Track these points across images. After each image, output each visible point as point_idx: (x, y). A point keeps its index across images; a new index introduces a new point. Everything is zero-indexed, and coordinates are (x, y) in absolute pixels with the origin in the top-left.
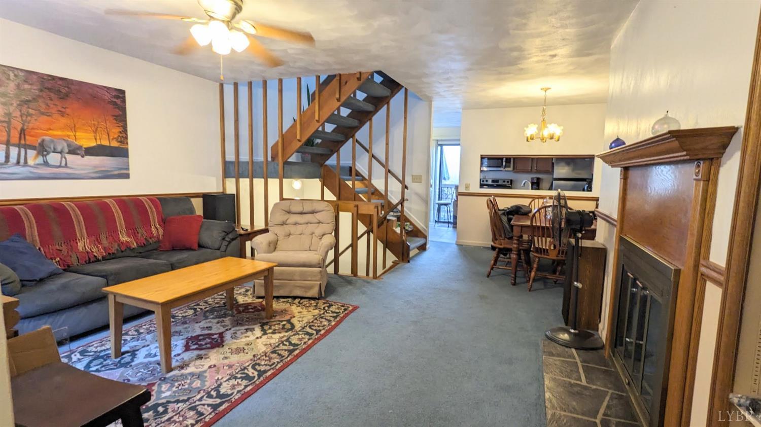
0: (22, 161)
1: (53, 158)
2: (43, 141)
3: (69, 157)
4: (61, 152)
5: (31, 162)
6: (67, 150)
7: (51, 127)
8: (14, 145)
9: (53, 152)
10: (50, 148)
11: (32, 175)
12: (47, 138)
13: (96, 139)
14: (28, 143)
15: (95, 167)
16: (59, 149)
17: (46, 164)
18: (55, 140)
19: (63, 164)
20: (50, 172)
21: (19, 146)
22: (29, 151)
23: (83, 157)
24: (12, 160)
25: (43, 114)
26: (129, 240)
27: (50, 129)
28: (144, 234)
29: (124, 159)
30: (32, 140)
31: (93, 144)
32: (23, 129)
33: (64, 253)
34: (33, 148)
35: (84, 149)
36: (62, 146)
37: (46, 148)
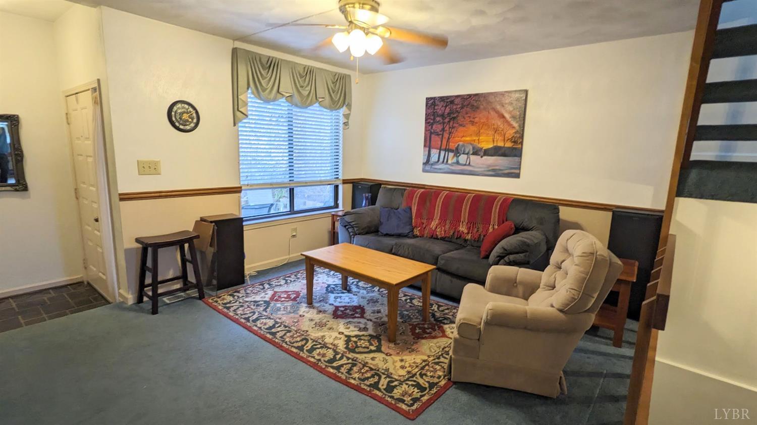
0: (445, 160)
1: (463, 158)
2: (458, 145)
3: (473, 157)
4: (467, 154)
5: (450, 162)
6: (471, 152)
7: (465, 135)
8: (443, 150)
9: (463, 154)
10: (461, 150)
11: (449, 171)
12: (461, 143)
13: (494, 141)
14: (450, 147)
15: (490, 166)
16: (467, 152)
17: (458, 163)
18: (465, 144)
19: (468, 163)
20: (460, 169)
21: (445, 150)
22: (450, 153)
23: (482, 157)
24: (441, 160)
25: (461, 125)
26: (466, 231)
27: (463, 136)
28: (480, 230)
29: (516, 159)
30: (453, 146)
31: (491, 146)
32: (449, 138)
33: (424, 226)
34: (452, 151)
35: (483, 151)
36: (469, 148)
37: (459, 151)
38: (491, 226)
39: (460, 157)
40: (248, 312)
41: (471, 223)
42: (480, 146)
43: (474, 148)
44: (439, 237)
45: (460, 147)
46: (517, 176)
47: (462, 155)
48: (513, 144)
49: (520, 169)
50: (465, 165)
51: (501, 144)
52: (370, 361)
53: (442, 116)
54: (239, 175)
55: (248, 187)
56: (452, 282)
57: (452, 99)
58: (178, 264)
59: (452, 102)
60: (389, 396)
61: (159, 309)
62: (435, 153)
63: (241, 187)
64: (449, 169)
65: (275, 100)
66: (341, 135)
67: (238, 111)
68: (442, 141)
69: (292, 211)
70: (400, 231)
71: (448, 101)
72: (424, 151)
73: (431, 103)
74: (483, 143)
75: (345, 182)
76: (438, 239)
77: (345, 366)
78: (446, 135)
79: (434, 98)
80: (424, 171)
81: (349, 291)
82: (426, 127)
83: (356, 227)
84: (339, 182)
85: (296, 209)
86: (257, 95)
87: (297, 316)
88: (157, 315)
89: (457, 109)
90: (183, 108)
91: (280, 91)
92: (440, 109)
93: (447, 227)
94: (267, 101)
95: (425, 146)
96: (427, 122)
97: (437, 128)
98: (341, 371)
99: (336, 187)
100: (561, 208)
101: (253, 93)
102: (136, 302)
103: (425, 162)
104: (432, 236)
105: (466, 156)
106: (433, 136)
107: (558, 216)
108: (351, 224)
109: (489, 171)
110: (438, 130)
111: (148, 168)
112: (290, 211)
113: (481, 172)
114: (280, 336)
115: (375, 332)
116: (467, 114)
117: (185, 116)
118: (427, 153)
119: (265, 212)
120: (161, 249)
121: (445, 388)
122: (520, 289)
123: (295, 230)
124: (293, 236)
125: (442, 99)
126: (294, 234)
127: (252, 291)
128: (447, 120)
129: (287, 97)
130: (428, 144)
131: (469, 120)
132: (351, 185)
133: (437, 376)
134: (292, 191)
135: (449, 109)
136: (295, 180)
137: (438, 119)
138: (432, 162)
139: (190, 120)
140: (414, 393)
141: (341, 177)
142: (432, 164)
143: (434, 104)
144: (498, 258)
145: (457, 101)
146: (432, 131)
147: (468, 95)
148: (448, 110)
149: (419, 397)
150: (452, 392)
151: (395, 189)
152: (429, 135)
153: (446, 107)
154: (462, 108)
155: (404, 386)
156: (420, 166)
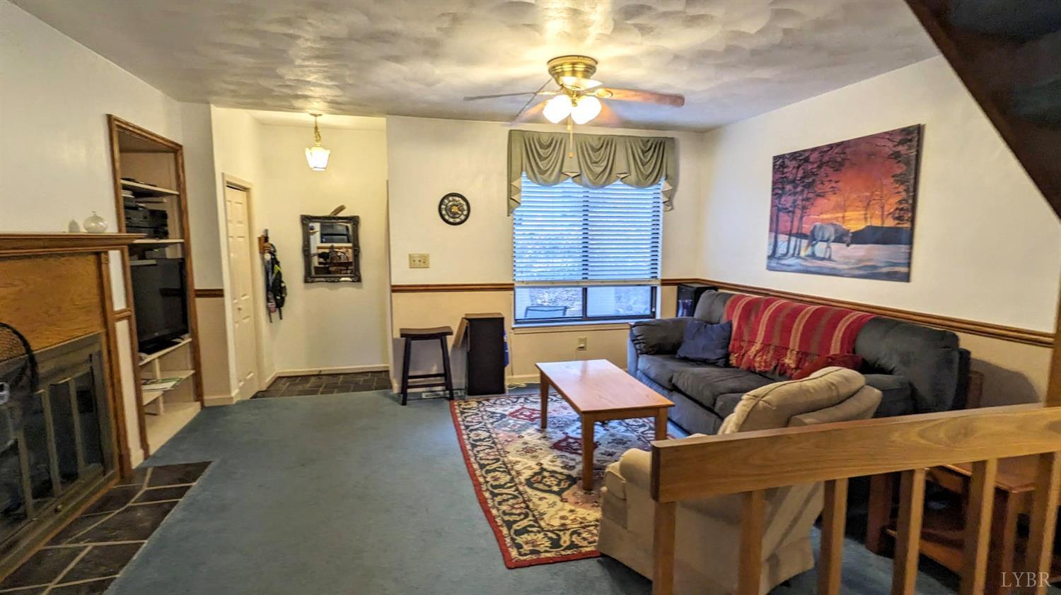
0: (797, 252)
1: (820, 248)
2: (815, 227)
4: (827, 241)
6: (833, 238)
7: (823, 210)
8: (793, 236)
9: (821, 241)
10: (818, 236)
11: (801, 268)
12: (818, 224)
13: (866, 219)
14: (804, 231)
15: (860, 261)
16: (826, 238)
17: (813, 255)
18: (824, 226)
19: (827, 256)
20: (815, 265)
21: (797, 236)
22: (803, 241)
23: (848, 245)
24: (791, 251)
25: (819, 196)
26: (793, 366)
27: (821, 213)
29: (904, 248)
31: (861, 226)
32: (802, 217)
33: (743, 352)
34: (803, 236)
35: (851, 235)
36: (830, 232)
37: (816, 237)
39: (817, 246)
41: (803, 353)
42: (846, 226)
43: (836, 231)
44: (758, 370)
45: (817, 229)
46: (906, 278)
47: (820, 243)
48: (897, 222)
49: (909, 265)
51: (876, 222)
52: (535, 500)
53: (793, 181)
54: (515, 270)
55: (524, 285)
57: (807, 154)
59: (806, 160)
60: (512, 538)
62: (782, 238)
63: (513, 284)
64: (801, 265)
65: (557, 181)
66: (661, 218)
68: (792, 222)
69: (585, 317)
71: (800, 158)
72: (770, 237)
73: (780, 164)
74: (852, 222)
75: (665, 283)
77: (505, 496)
78: (798, 212)
79: (782, 157)
80: (770, 268)
82: (772, 201)
84: (654, 283)
85: (590, 314)
86: (534, 179)
88: (407, 407)
89: (814, 170)
90: (454, 200)
91: (563, 171)
92: (790, 172)
93: (770, 355)
94: (546, 184)
95: (771, 230)
96: (774, 194)
97: (787, 201)
98: (496, 498)
99: (653, 289)
101: (528, 177)
103: (770, 254)
104: (749, 368)
106: (781, 214)
109: (858, 268)
110: (788, 205)
111: (420, 262)
112: (582, 317)
113: (846, 272)
114: (479, 450)
115: (578, 474)
116: (827, 176)
117: (455, 209)
118: (773, 240)
121: (587, 556)
123: (584, 340)
124: (580, 348)
125: (794, 156)
126: (582, 345)
127: (502, 402)
128: (799, 189)
129: (573, 177)
130: (775, 228)
131: (829, 186)
132: (676, 287)
134: (585, 291)
135: (802, 171)
136: (590, 278)
137: (788, 187)
138: (780, 255)
139: (460, 212)
140: (542, 546)
141: (659, 276)
142: (779, 258)
143: (783, 166)
145: (813, 157)
146: (780, 206)
147: (828, 146)
148: (800, 174)
149: (542, 551)
150: (590, 563)
152: (775, 212)
153: (798, 167)
154: (819, 167)
155: (541, 535)
156: (765, 261)
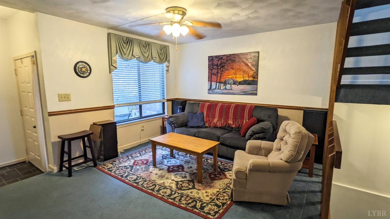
0: (219, 88)
1: (228, 86)
2: (226, 80)
3: (233, 86)
5: (222, 88)
6: (232, 83)
7: (229, 75)
8: (218, 82)
9: (228, 84)
10: (227, 82)
11: (222, 93)
12: (227, 79)
13: (243, 77)
14: (222, 81)
15: (241, 90)
16: (230, 83)
17: (226, 89)
18: (229, 79)
19: (231, 89)
20: (227, 92)
21: (219, 82)
22: (221, 84)
23: (238, 85)
24: (217, 88)
25: (227, 70)
26: (232, 123)
27: (228, 75)
28: (239, 122)
29: (255, 86)
30: (223, 80)
31: (242, 80)
32: (221, 77)
33: (211, 121)
34: (223, 83)
35: (238, 82)
36: (231, 81)
37: (226, 83)
38: (244, 120)
39: (227, 86)
40: (122, 172)
41: (235, 119)
43: (233, 81)
44: (219, 127)
45: (226, 81)
46: (256, 94)
47: (228, 85)
48: (253, 78)
49: (257, 91)
50: (229, 90)
51: (247, 79)
52: (190, 194)
53: (217, 65)
54: (113, 99)
55: (118, 106)
56: (227, 149)
57: (222, 57)
58: (82, 149)
59: (222, 58)
60: (202, 212)
61: (73, 174)
62: (214, 84)
63: (114, 106)
64: (221, 92)
65: (131, 59)
66: (165, 76)
67: (112, 66)
68: (217, 78)
69: (141, 117)
70: (199, 125)
71: (219, 58)
72: (208, 83)
73: (211, 59)
74: (238, 79)
75: (168, 100)
76: (218, 128)
77: (177, 198)
78: (219, 75)
79: (212, 57)
80: (209, 93)
81: (174, 157)
82: (209, 71)
83: (175, 124)
84: (165, 101)
85: (143, 115)
86: (121, 57)
87: (149, 172)
88: (72, 177)
89: (224, 62)
90: (82, 65)
91: (133, 54)
92: (215, 62)
93: (222, 121)
94: (127, 60)
95: (209, 81)
96: (209, 69)
97: (215, 71)
98: (175, 200)
99: (164, 103)
100: (278, 109)
101: (119, 56)
102: (59, 171)
103: (209, 88)
104: (215, 126)
105: (229, 85)
106: (212, 75)
107: (277, 114)
108: (173, 122)
109: (242, 92)
110: (215, 73)
111: (64, 98)
112: (140, 117)
113: (238, 93)
114: (141, 184)
115: (191, 178)
116: (229, 64)
117: (84, 69)
118: (210, 84)
119: (126, 118)
120: (72, 141)
121: (230, 205)
122: (263, 152)
123: (143, 127)
124: (142, 130)
125: (216, 57)
126: (143, 129)
127: (122, 161)
128: (219, 68)
129: (137, 57)
130: (210, 80)
131: (230, 67)
132: (171, 102)
133: (225, 199)
134: (140, 106)
135: (220, 62)
136: (142, 100)
137: (215, 67)
138: (213, 89)
139: (86, 71)
140: (215, 209)
141: (166, 98)
142: (213, 90)
143: (212, 60)
144: (250, 136)
145: (224, 58)
146: (212, 73)
147: (229, 55)
148: (219, 62)
149: (218, 211)
150: (234, 207)
151: (195, 103)
152: (210, 75)
153: (219, 61)
154: (227, 61)
155: (210, 206)
156: (207, 91)
